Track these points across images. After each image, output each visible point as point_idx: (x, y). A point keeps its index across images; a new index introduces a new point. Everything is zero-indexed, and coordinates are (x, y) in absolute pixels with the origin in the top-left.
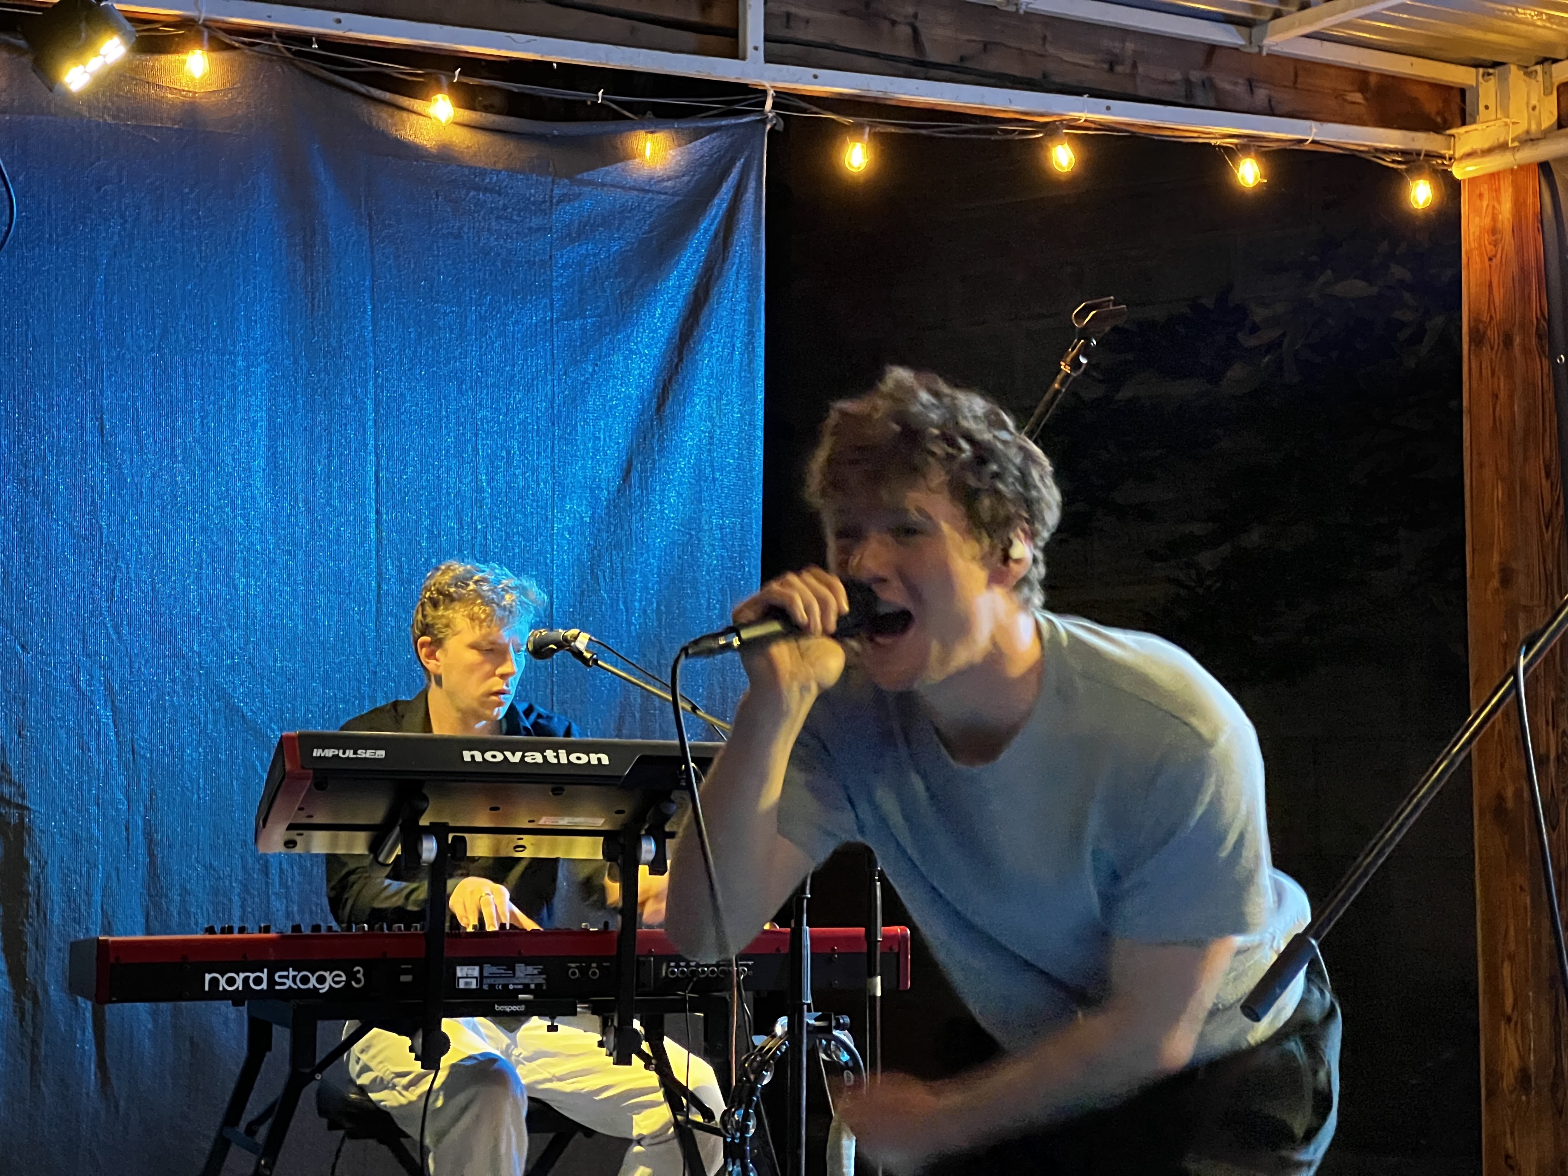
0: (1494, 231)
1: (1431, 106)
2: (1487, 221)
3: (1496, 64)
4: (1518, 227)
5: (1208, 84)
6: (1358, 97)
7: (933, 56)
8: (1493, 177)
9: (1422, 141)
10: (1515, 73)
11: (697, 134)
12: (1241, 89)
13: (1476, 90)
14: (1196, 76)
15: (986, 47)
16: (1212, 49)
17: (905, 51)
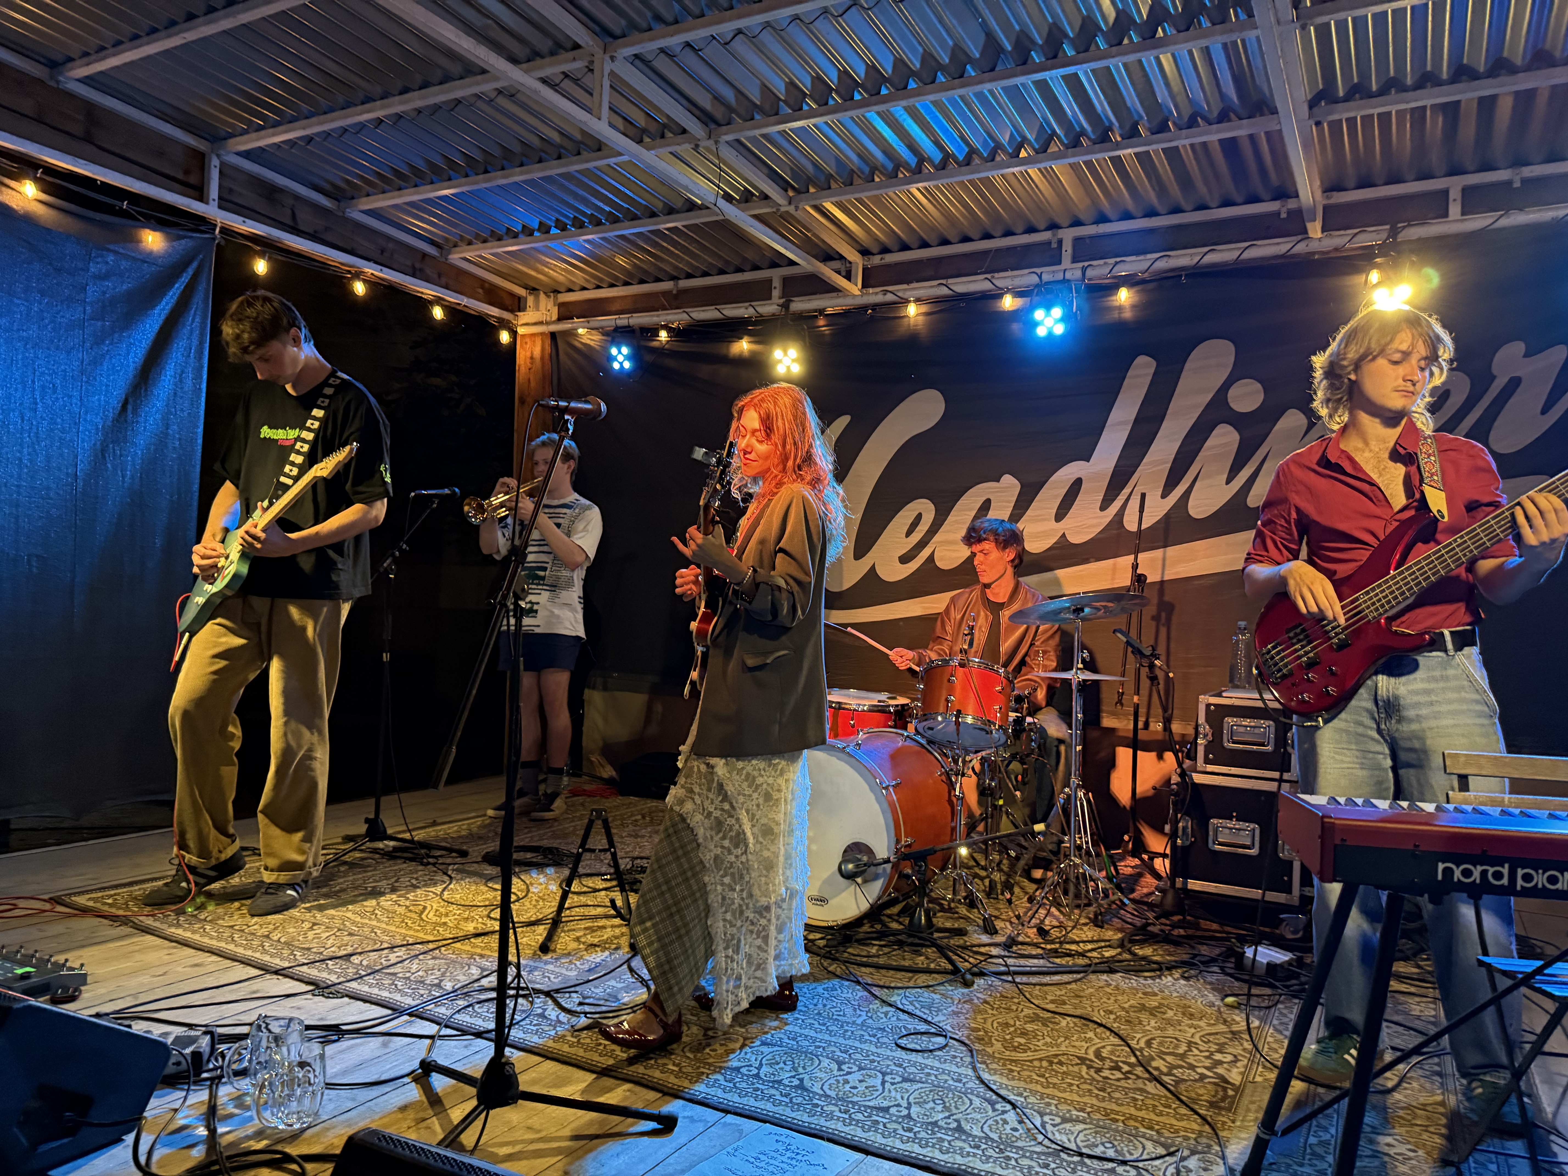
0: (532, 358)
1: (508, 301)
2: (529, 354)
3: (534, 289)
4: (542, 358)
5: (421, 270)
6: (480, 291)
7: (302, 228)
8: (533, 335)
9: (506, 315)
10: (542, 296)
11: (179, 238)
12: (435, 276)
13: (526, 299)
14: (418, 265)
15: (327, 229)
16: (425, 255)
17: (288, 221)
